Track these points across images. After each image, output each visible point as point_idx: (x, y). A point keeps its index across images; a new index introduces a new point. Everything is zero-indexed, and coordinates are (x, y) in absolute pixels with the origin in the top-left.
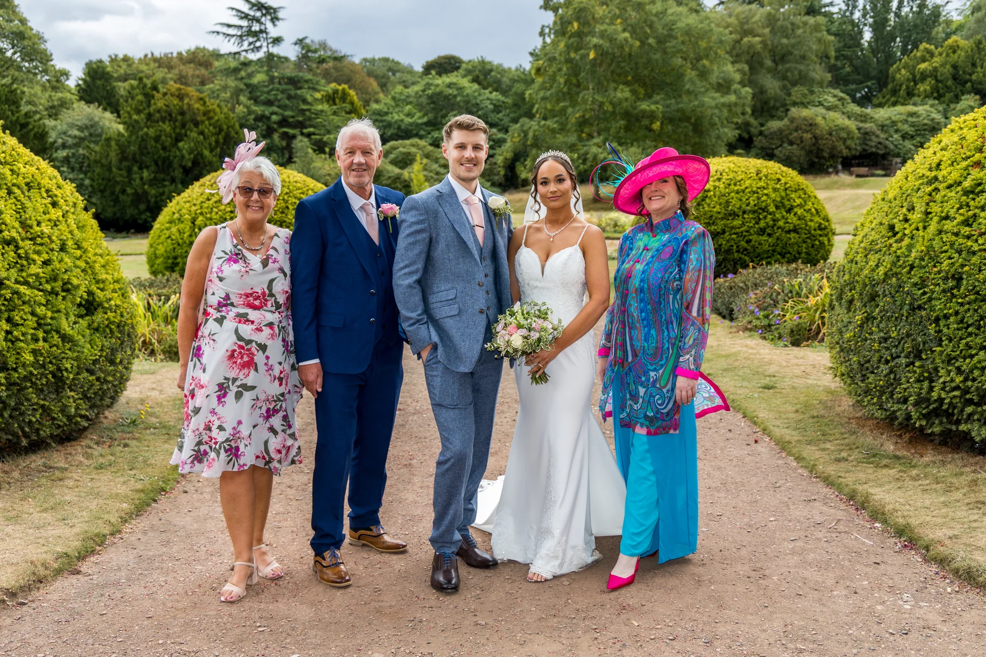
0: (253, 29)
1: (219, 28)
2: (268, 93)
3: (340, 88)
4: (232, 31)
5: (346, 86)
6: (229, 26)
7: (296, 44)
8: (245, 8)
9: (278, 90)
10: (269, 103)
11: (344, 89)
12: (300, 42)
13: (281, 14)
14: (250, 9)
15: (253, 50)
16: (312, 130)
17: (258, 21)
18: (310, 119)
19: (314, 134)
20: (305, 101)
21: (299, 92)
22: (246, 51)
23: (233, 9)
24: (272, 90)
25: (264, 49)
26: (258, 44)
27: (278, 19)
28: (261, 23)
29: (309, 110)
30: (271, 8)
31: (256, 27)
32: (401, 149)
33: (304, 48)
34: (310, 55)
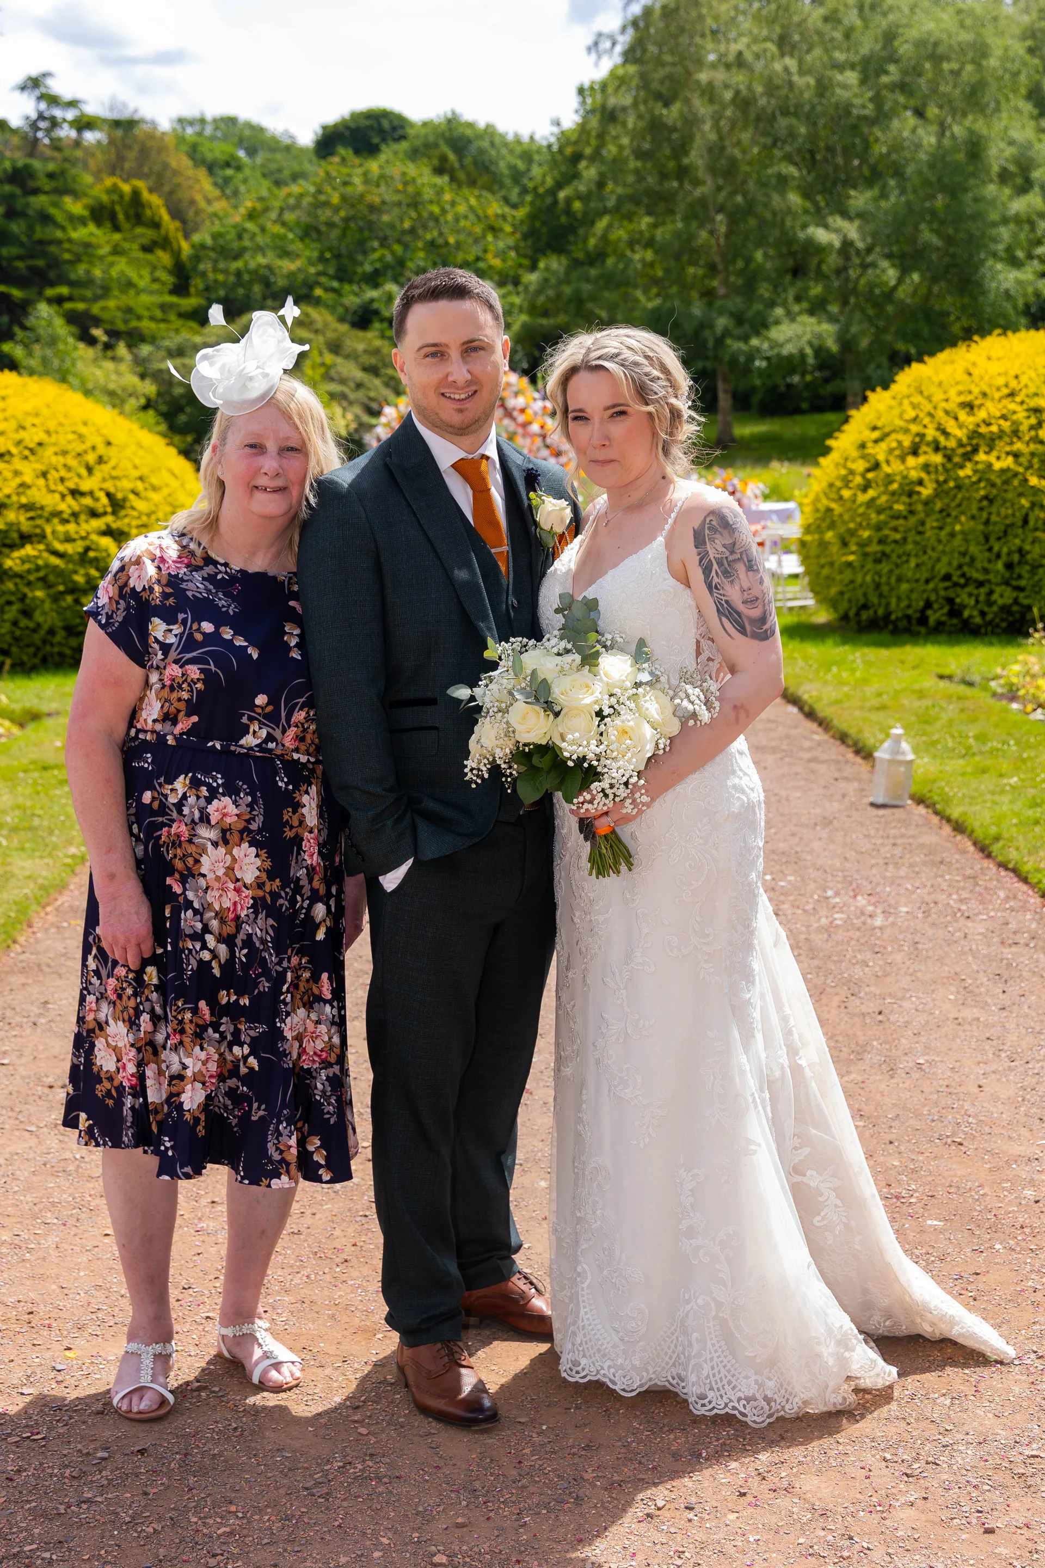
3: (126, 188)
5: (141, 184)
7: (23, 88)
11: (136, 194)
12: (33, 84)
16: (64, 290)
18: (60, 263)
19: (70, 299)
20: (46, 219)
21: (33, 200)
29: (59, 242)
33: (41, 97)
34: (58, 113)
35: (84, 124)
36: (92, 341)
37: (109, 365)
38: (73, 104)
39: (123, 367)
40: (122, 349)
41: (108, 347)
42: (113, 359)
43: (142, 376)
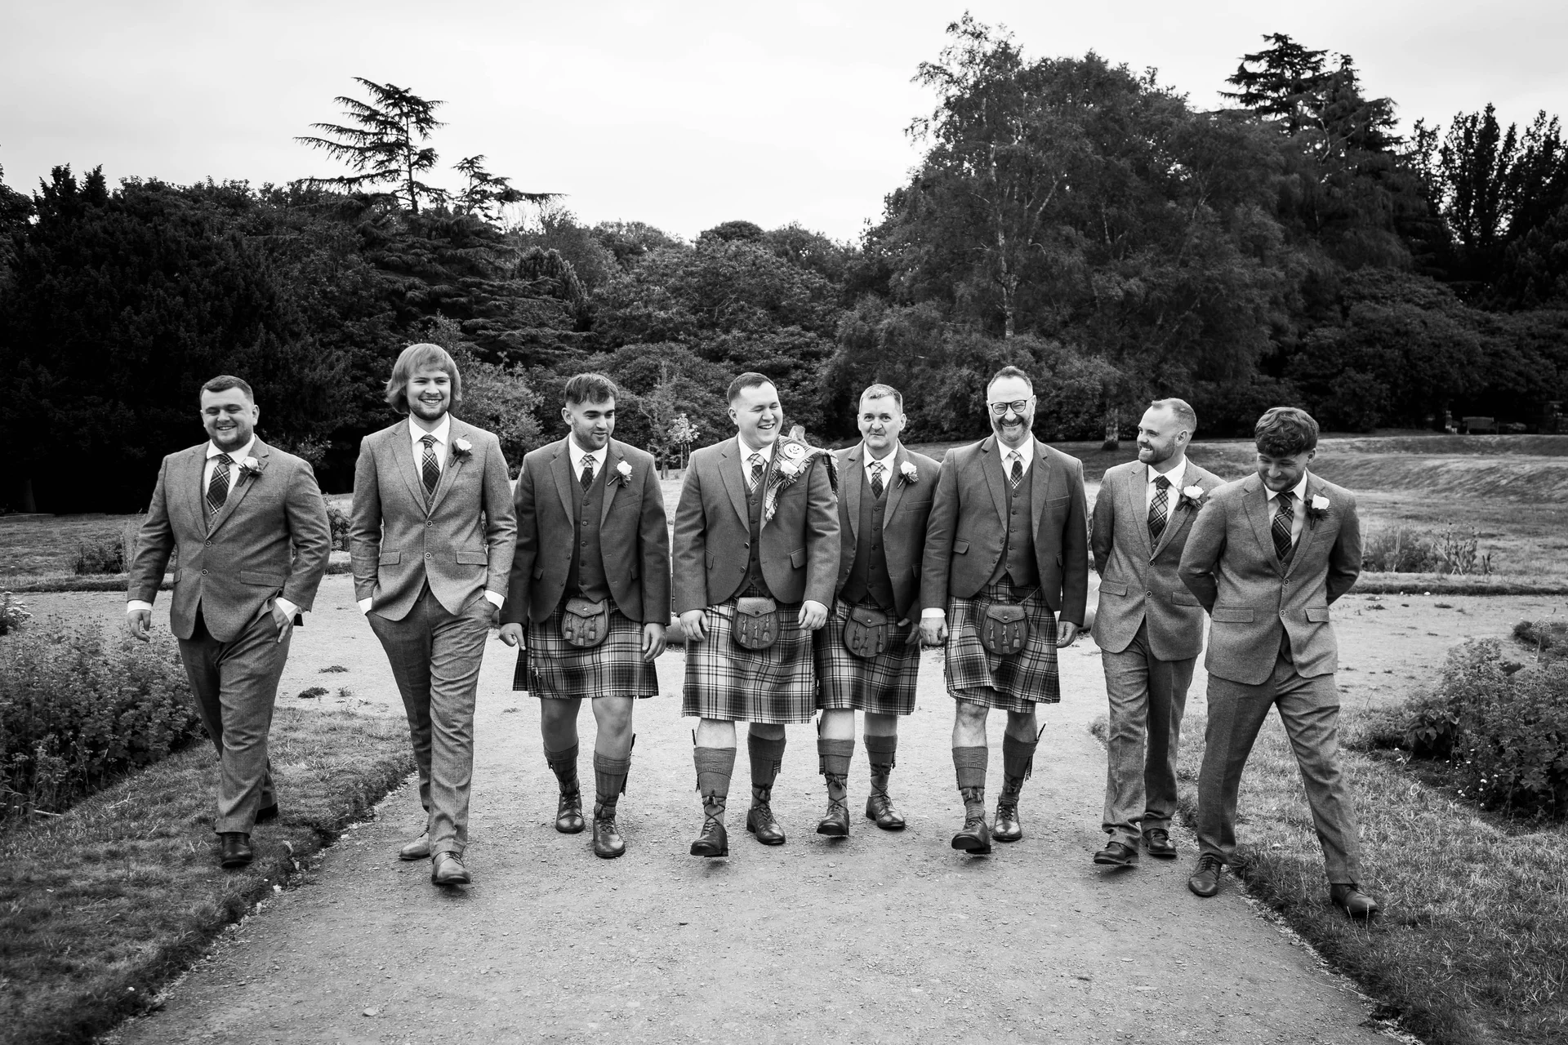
0: (385, 139)
1: (321, 133)
2: (404, 251)
3: (546, 254)
4: (344, 140)
5: (556, 252)
6: (341, 130)
8: (371, 99)
9: (423, 246)
10: (407, 269)
11: (552, 257)
12: (469, 164)
13: (433, 113)
14: (379, 102)
15: (383, 175)
16: (480, 320)
17: (394, 125)
18: (480, 301)
19: (484, 328)
20: (473, 270)
21: (461, 252)
22: (371, 177)
23: (348, 100)
24: (412, 246)
25: (405, 175)
26: (393, 166)
27: (429, 121)
28: (400, 129)
29: (479, 285)
30: (418, 102)
31: (391, 137)
32: (642, 359)
33: (477, 175)
34: (487, 188)
35: (509, 196)
36: (496, 361)
37: (508, 380)
38: (498, 181)
39: (521, 383)
40: (519, 368)
41: (510, 365)
42: (512, 374)
43: (535, 390)
